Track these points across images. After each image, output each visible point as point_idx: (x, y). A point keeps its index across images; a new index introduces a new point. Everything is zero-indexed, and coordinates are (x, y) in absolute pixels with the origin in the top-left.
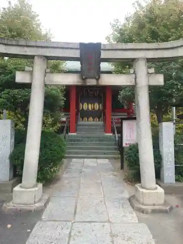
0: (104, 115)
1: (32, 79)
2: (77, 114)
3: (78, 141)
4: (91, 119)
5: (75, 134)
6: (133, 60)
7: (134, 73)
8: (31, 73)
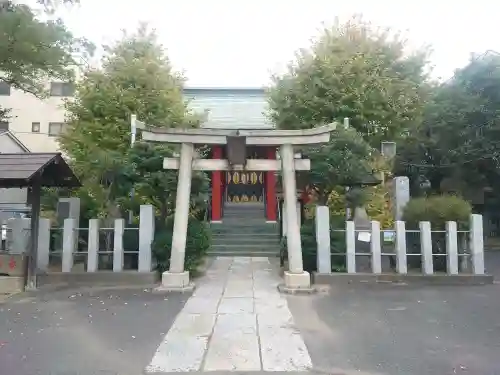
0: (266, 192)
1: (179, 165)
2: (223, 191)
3: (225, 232)
4: (245, 197)
5: (220, 222)
6: (279, 146)
7: (281, 159)
8: (179, 159)
